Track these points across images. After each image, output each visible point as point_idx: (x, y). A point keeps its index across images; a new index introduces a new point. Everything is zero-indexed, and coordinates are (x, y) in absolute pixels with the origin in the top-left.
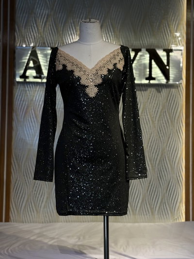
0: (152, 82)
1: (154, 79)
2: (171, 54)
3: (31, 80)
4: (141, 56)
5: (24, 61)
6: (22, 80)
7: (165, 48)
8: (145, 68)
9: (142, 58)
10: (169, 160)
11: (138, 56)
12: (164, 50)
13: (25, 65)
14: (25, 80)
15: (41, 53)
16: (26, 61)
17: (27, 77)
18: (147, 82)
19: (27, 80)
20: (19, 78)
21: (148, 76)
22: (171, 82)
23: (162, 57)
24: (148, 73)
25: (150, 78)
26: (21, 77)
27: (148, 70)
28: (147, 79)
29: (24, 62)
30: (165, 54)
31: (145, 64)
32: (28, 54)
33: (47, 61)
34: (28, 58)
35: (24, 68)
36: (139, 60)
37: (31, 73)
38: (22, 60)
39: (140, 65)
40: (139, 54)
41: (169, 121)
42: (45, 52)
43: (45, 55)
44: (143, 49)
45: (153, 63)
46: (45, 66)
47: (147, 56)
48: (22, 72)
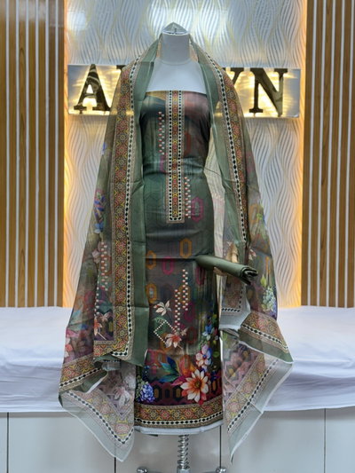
0: (258, 115)
1: (261, 111)
2: (285, 75)
3: (90, 112)
4: (243, 78)
5: (78, 85)
6: (77, 112)
7: (278, 67)
8: (248, 96)
9: (245, 81)
10: (280, 223)
11: (239, 78)
12: (276, 70)
13: (81, 91)
14: (81, 113)
15: (104, 74)
16: (83, 85)
17: (85, 108)
18: (251, 115)
19: (84, 112)
20: (73, 109)
21: (252, 107)
22: (284, 115)
23: (272, 80)
24: (253, 102)
25: (256, 109)
26: (77, 108)
27: (253, 98)
28: (251, 111)
29: (80, 87)
30: (276, 75)
31: (248, 91)
32: (84, 74)
33: (111, 86)
34: (84, 80)
35: (80, 95)
36: (240, 84)
37: (90, 102)
38: (76, 83)
39: (242, 91)
40: (241, 75)
41: (281, 170)
42: (109, 73)
43: (110, 78)
44: (245, 68)
45: (260, 88)
46: (109, 92)
47: (252, 79)
48: (76, 101)
